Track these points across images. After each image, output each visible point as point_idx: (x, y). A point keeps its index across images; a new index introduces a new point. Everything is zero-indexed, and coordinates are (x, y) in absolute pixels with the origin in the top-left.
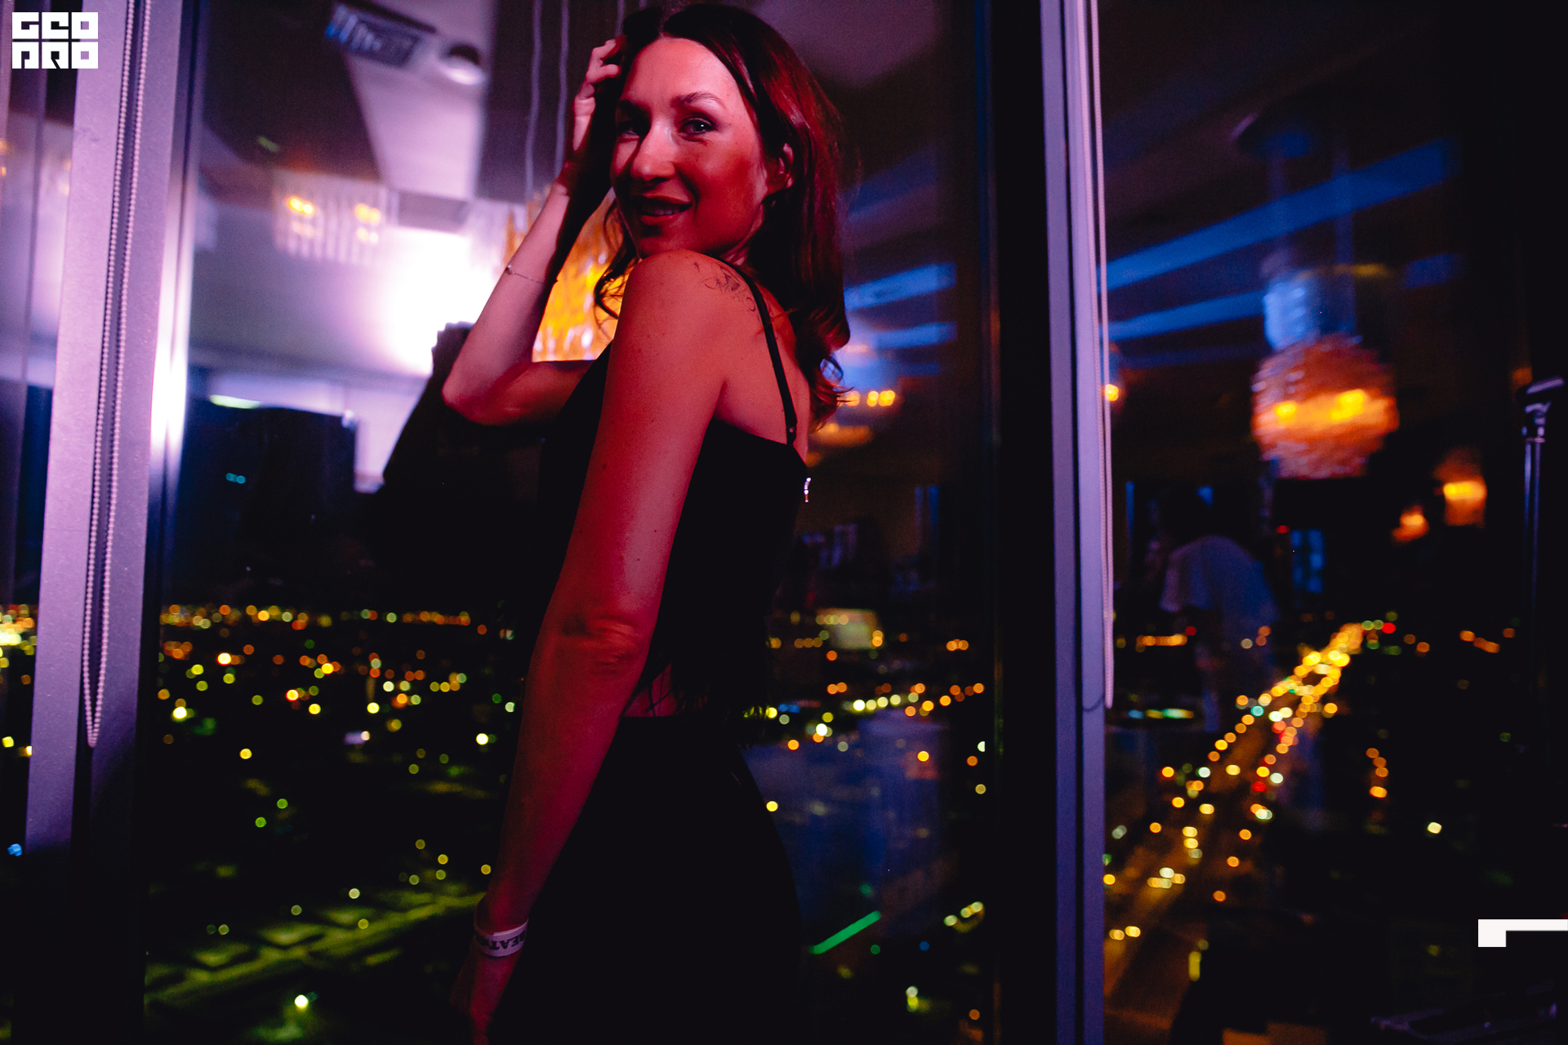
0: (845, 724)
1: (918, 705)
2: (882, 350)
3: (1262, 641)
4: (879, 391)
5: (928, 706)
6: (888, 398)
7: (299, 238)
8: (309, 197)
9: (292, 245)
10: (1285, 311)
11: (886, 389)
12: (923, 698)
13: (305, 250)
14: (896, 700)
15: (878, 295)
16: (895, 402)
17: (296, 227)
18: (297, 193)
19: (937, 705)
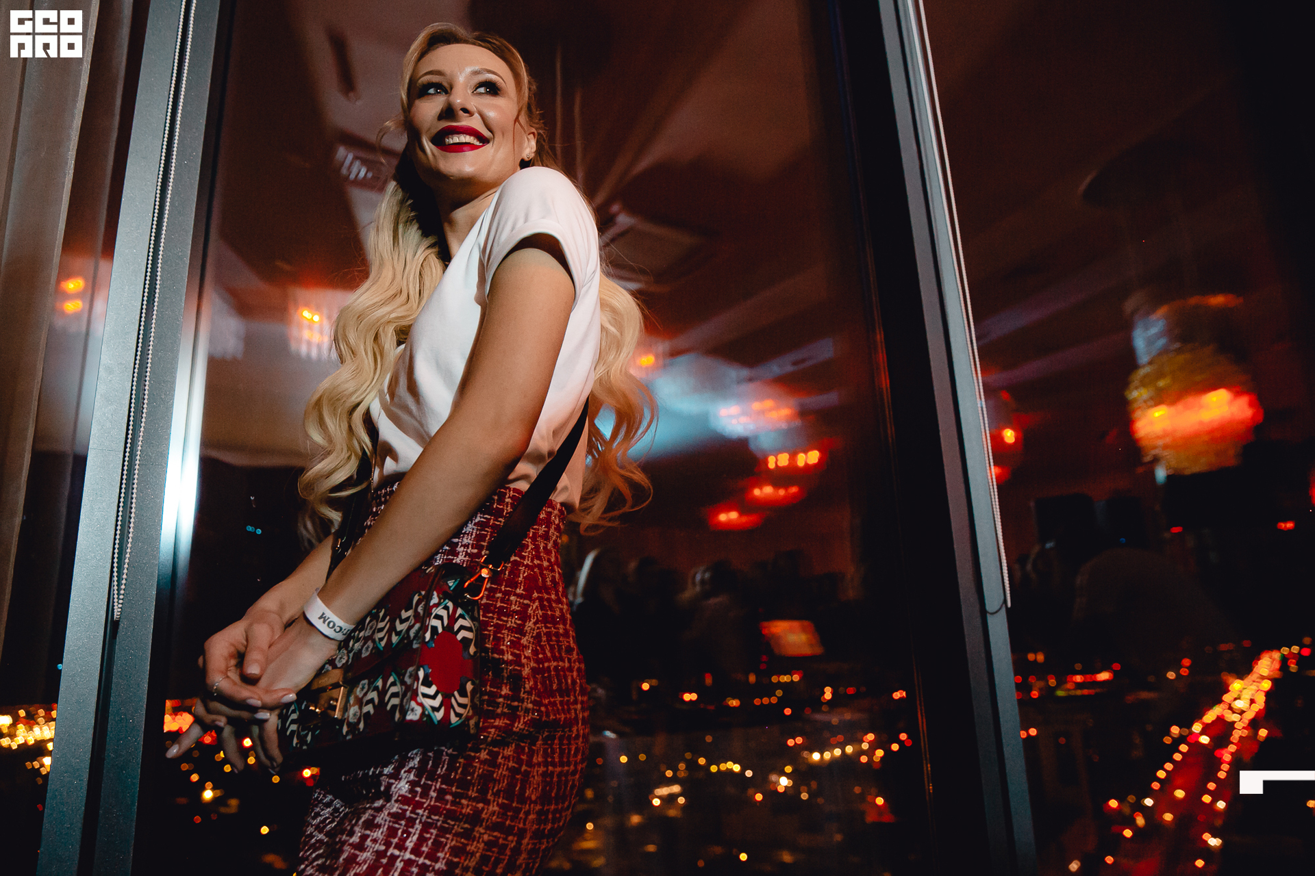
0: (805, 774)
1: (870, 753)
2: (803, 413)
3: (1184, 672)
4: (806, 452)
5: (880, 753)
6: (813, 457)
7: (309, 343)
8: (317, 309)
9: (304, 350)
10: (1150, 342)
11: (812, 449)
12: (874, 746)
13: (314, 353)
14: (849, 749)
15: (795, 363)
16: (820, 459)
17: (306, 334)
18: (307, 305)
19: (888, 752)
